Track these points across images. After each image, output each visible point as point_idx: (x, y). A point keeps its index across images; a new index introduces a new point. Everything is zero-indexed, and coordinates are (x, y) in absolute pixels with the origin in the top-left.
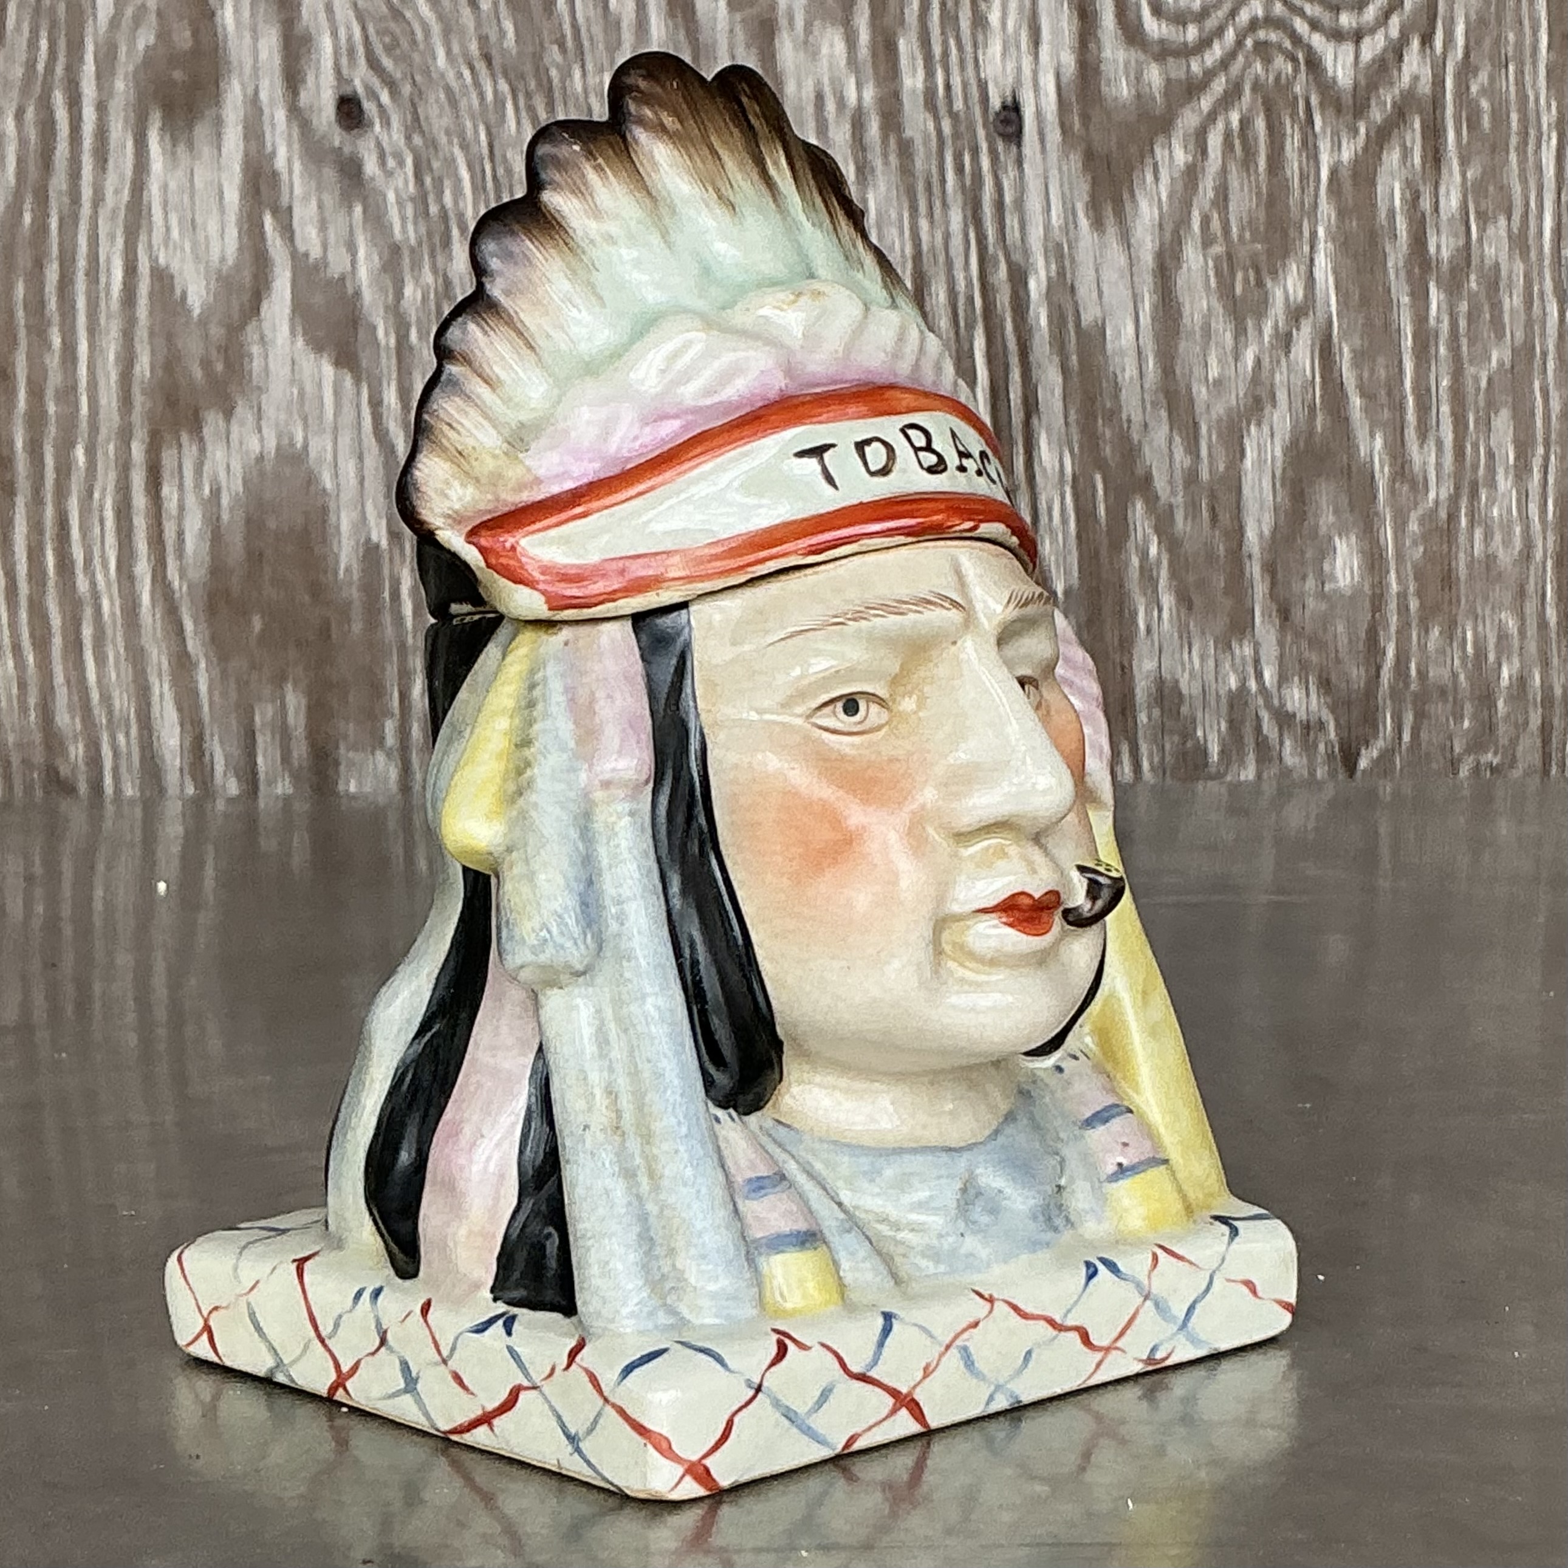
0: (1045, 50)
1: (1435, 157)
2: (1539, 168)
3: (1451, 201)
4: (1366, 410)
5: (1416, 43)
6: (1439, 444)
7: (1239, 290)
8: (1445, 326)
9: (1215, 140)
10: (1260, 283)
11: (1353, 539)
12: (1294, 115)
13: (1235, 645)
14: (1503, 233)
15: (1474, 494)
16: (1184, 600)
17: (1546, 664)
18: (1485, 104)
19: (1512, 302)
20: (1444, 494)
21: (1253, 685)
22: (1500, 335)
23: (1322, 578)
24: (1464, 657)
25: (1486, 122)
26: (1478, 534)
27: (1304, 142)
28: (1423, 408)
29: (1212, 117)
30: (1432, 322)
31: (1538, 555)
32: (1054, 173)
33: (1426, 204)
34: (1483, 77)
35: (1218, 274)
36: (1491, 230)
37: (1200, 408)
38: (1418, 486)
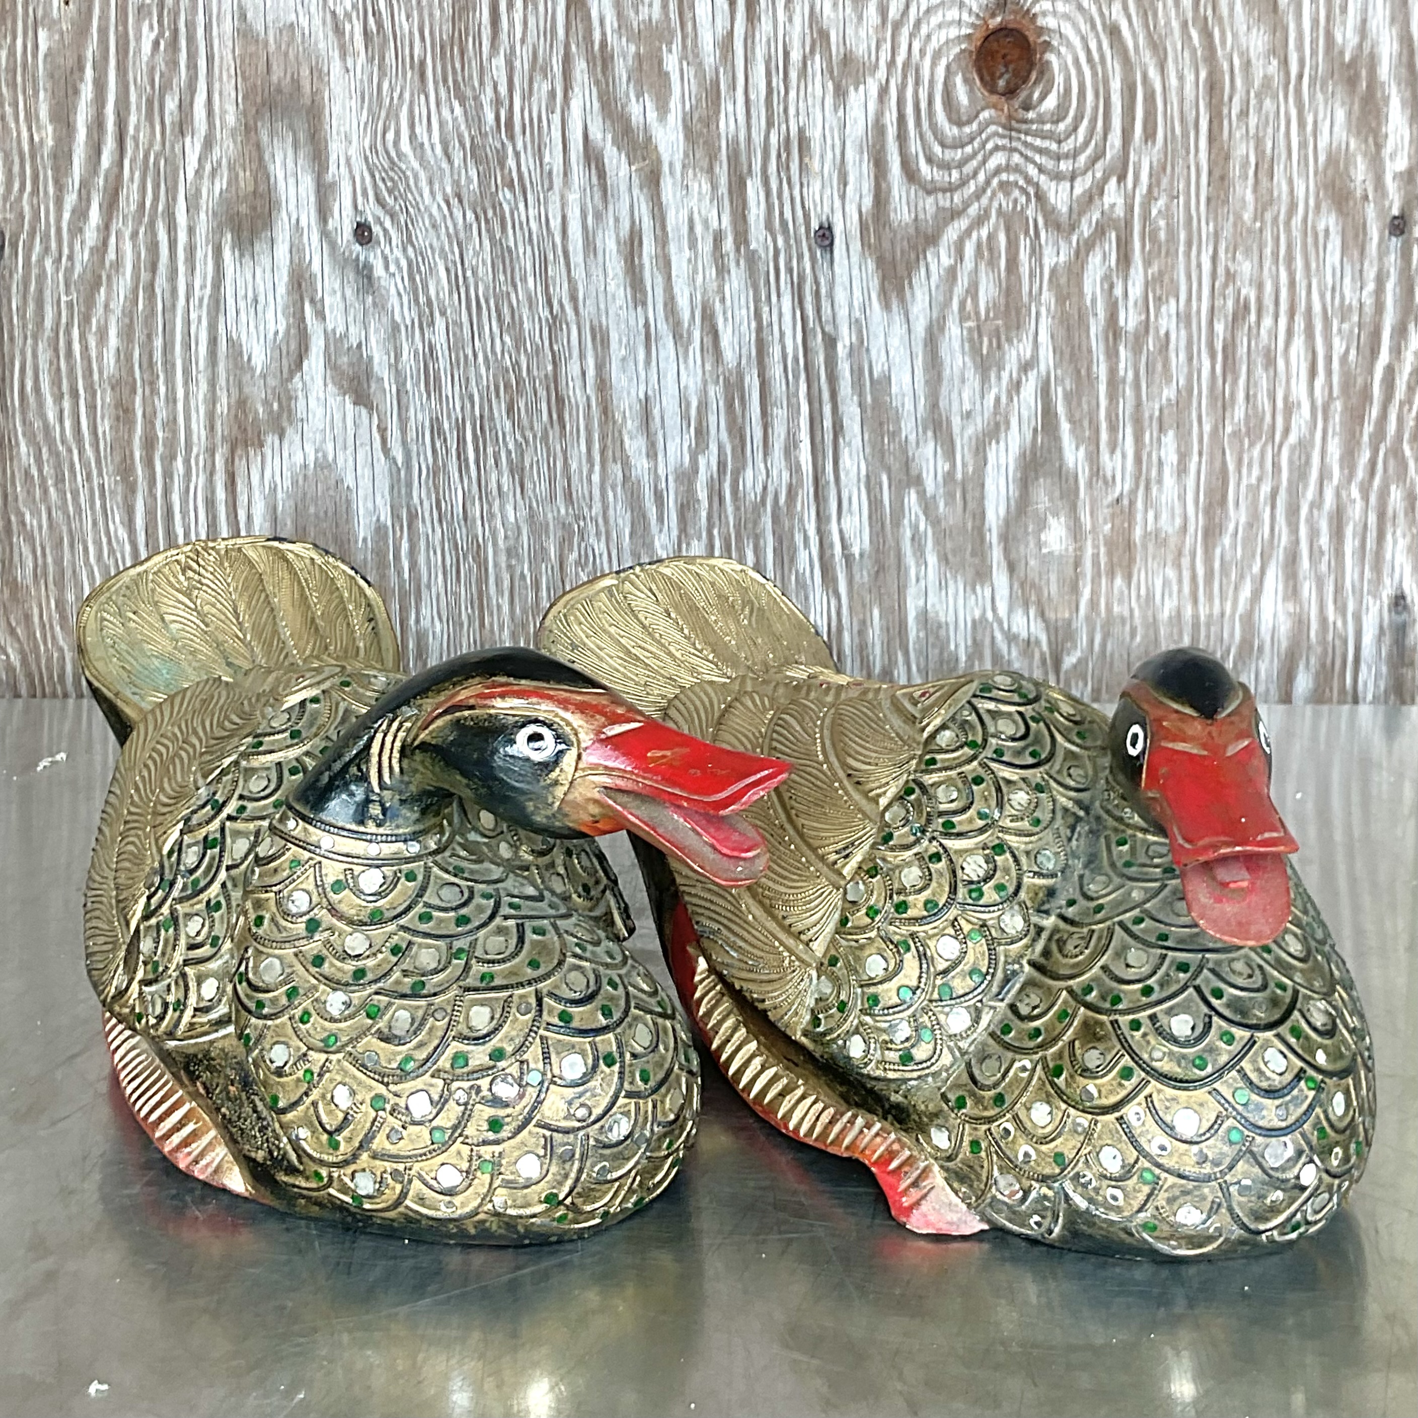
0: (849, 188)
1: (1125, 259)
2: (1199, 266)
3: (1136, 290)
4: (1073, 431)
5: (1114, 180)
6: (1124, 456)
7: (985, 352)
8: (1130, 375)
9: (969, 248)
10: (999, 346)
11: (1062, 519)
12: (1027, 233)
13: (978, 588)
14: (1173, 311)
15: (1148, 488)
16: (944, 559)
17: (1195, 601)
18: (1162, 223)
19: (1177, 359)
20: (1127, 487)
21: (990, 615)
22: (1169, 380)
23: (1039, 545)
24: (1139, 596)
25: (1162, 235)
26: (1151, 515)
27: (1033, 251)
28: (1113, 428)
29: (968, 233)
30: (1122, 373)
31: (1191, 529)
32: (856, 272)
33: (1118, 291)
34: (1161, 203)
35: (971, 340)
36: (1164, 309)
37: (956, 430)
38: (1109, 483)
